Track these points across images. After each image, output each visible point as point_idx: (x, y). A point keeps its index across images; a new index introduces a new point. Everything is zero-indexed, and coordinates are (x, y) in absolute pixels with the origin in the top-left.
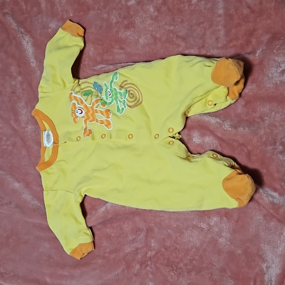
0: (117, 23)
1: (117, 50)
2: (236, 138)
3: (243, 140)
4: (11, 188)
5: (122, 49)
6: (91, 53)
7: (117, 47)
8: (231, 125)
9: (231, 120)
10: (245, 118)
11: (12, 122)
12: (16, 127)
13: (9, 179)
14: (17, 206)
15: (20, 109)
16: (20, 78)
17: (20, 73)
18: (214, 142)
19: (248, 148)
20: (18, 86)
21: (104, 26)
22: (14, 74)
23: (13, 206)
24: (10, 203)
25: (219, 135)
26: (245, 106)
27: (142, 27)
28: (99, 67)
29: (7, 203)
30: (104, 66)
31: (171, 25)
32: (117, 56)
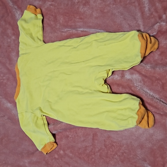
0: (78, 2)
1: (78, 20)
2: (155, 75)
3: (159, 76)
4: (5, 107)
5: (81, 19)
6: (61, 21)
7: (77, 17)
8: (151, 67)
9: (151, 64)
10: (160, 62)
11: (7, 65)
12: (10, 68)
13: (4, 101)
14: (9, 118)
15: (13, 57)
16: (13, 37)
17: (14, 34)
18: (139, 78)
19: (163, 81)
20: (12, 42)
21: (70, 4)
22: (10, 35)
23: (6, 118)
24: (4, 116)
25: (143, 73)
26: (160, 55)
27: (94, 5)
28: (66, 30)
29: (2, 116)
30: (69, 30)
31: (113, 4)
32: (78, 23)
